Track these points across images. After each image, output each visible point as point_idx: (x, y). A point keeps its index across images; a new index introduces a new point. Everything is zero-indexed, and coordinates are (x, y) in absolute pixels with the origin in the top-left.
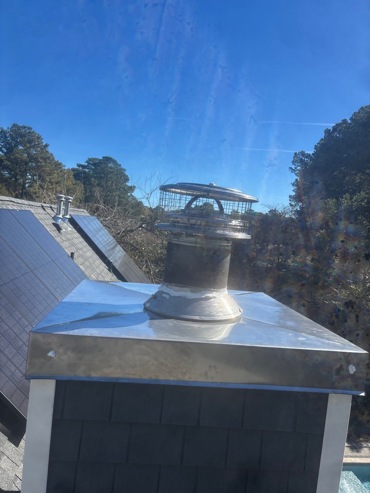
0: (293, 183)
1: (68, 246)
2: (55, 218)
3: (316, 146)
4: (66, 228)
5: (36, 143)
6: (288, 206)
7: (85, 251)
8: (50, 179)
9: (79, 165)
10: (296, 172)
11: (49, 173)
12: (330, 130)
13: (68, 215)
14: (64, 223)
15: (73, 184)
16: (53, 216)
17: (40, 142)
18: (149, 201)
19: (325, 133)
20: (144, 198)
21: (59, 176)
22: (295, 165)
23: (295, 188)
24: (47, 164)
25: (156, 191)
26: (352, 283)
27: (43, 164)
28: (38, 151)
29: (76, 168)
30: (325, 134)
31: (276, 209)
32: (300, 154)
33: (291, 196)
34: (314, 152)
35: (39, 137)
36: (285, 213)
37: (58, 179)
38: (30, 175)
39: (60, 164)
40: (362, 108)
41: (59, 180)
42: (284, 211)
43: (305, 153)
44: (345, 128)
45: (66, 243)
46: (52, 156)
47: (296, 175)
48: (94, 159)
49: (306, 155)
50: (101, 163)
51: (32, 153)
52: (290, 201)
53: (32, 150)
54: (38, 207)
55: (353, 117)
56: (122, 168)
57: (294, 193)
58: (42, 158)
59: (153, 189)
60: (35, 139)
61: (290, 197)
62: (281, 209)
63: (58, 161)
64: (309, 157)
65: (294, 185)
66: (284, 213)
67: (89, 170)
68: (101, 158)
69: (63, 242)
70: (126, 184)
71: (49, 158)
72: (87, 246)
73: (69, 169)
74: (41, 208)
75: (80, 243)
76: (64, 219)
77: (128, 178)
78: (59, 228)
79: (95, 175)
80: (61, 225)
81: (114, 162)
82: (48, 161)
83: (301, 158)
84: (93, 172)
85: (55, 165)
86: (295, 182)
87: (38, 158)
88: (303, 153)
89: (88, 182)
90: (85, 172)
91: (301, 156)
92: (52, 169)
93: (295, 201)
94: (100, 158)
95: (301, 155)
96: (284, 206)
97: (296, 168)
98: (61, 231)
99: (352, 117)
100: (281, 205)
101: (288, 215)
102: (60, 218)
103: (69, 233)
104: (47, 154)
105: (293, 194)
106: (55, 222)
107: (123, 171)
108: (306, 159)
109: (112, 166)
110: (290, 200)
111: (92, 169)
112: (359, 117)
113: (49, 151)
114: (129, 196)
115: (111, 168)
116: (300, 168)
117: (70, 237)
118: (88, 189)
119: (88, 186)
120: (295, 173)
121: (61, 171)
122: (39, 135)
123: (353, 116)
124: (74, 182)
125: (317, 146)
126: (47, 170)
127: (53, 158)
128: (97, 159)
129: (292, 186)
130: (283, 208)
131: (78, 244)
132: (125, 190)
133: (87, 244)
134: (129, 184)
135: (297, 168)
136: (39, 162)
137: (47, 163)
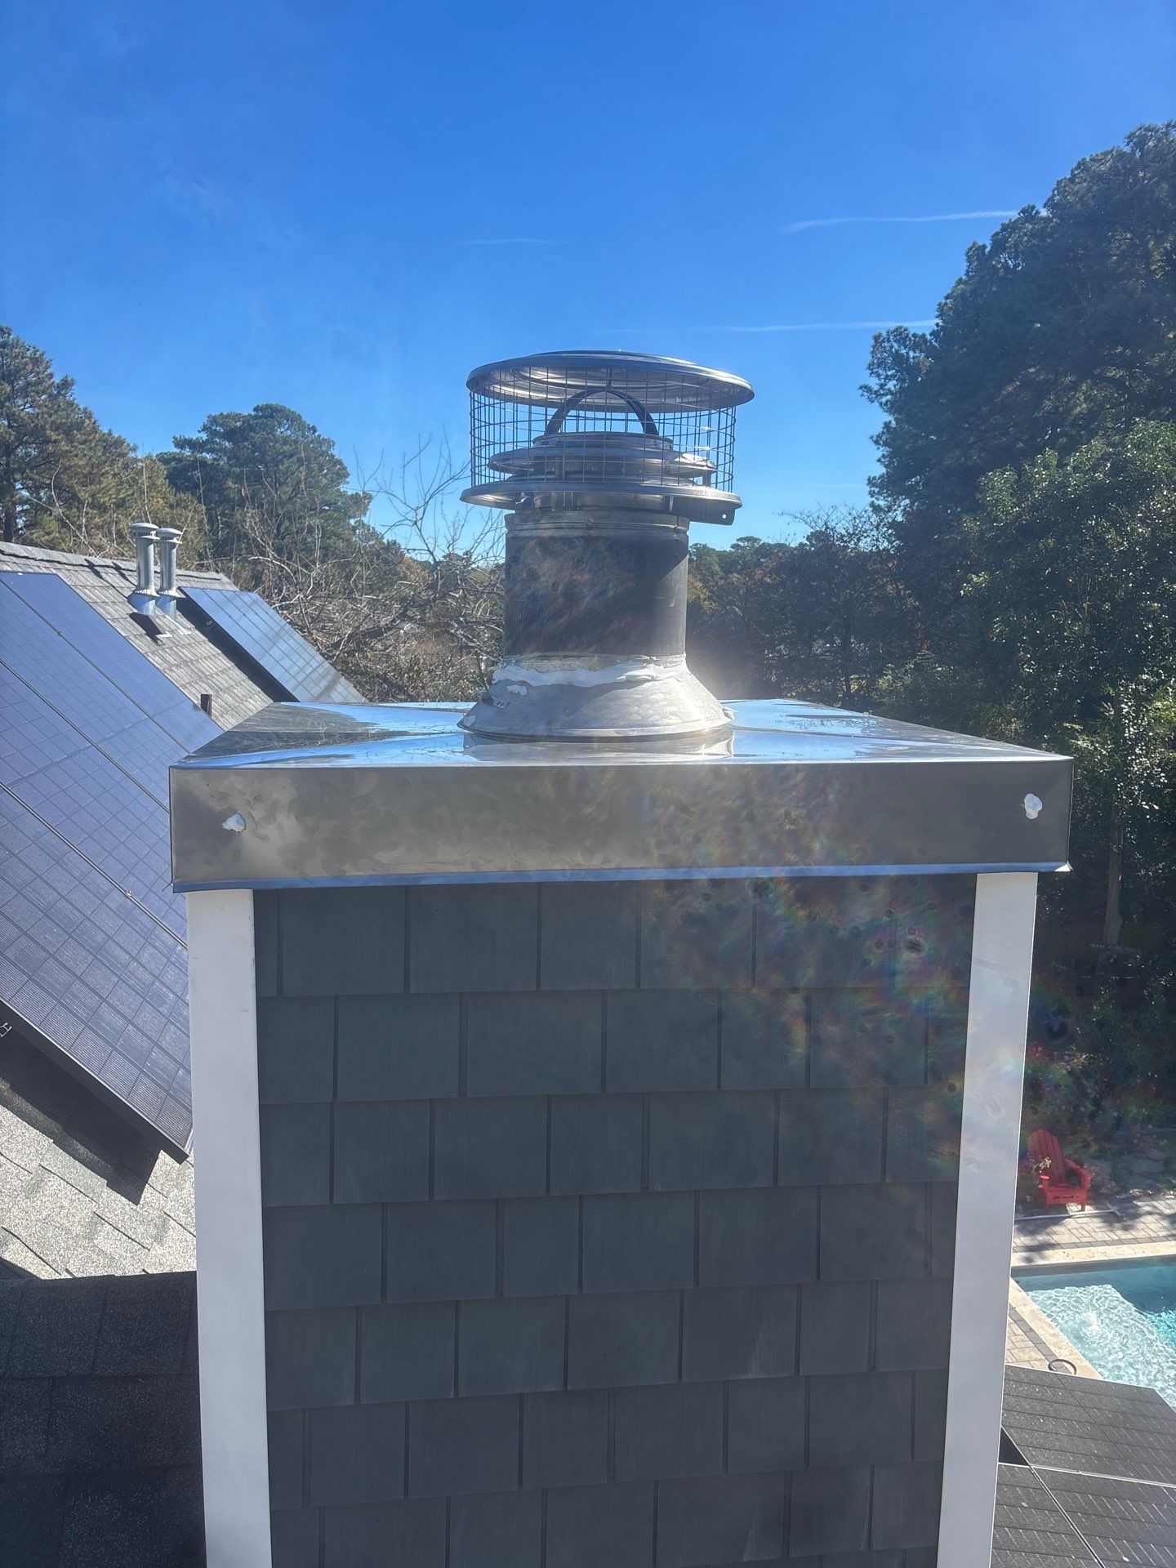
0: (878, 436)
1: (187, 681)
2: (135, 599)
3: (941, 308)
4: (173, 627)
5: (32, 378)
6: (866, 511)
7: (240, 695)
8: (93, 496)
9: (181, 443)
10: (884, 400)
11: (85, 476)
12: (984, 247)
13: (175, 588)
14: (163, 614)
15: (168, 505)
16: (128, 593)
17: (44, 372)
18: (420, 531)
19: (969, 260)
20: (404, 523)
21: (122, 483)
22: (879, 376)
23: (882, 451)
24: (76, 447)
25: (439, 497)
26: (1081, 733)
27: (64, 446)
28: (39, 406)
29: (173, 453)
30: (968, 264)
31: (829, 523)
32: (891, 337)
33: (874, 478)
34: (937, 325)
35: (37, 358)
36: (856, 535)
37: (119, 491)
38: (27, 488)
39: (119, 443)
40: (1081, 165)
41: (122, 496)
42: (855, 527)
43: (907, 334)
44: (1032, 235)
45: (179, 672)
46: (90, 418)
47: (885, 407)
48: (228, 416)
49: (913, 338)
50: (252, 428)
51: (22, 415)
52: (872, 496)
53: (20, 402)
54: (76, 568)
55: (1054, 195)
56: (319, 436)
57: (883, 470)
58: (57, 428)
59: (431, 492)
60: (26, 364)
61: (871, 482)
62: (843, 522)
63: (110, 434)
64: (920, 345)
65: (881, 443)
66: (853, 534)
67: (215, 457)
68: (247, 410)
69: (171, 670)
70: (338, 490)
71: (79, 426)
72: (244, 681)
73: (149, 457)
74: (88, 570)
75: (222, 672)
76: (161, 601)
77: (345, 468)
78: (151, 629)
79: (234, 469)
80: (157, 620)
81: (294, 419)
82: (78, 436)
83: (897, 351)
84: (229, 459)
85: (105, 447)
86: (883, 433)
87: (43, 428)
88: (900, 334)
89: (215, 493)
90: (203, 463)
91: (895, 345)
92: (93, 460)
93: (888, 497)
94: (246, 414)
95: (895, 341)
96: (854, 512)
97: (882, 386)
98: (158, 636)
99: (1051, 199)
100: (845, 511)
101: (869, 539)
102: (153, 598)
103: (183, 643)
104: (72, 411)
105: (880, 470)
106: (135, 611)
107: (324, 449)
108: (911, 354)
109: (289, 432)
110: (872, 494)
111: (224, 451)
112: (1074, 195)
113: (76, 402)
114: (354, 529)
115: (285, 441)
116: (895, 386)
117: (189, 655)
118: (219, 518)
119: (219, 507)
120: (881, 404)
121: (126, 467)
122: (38, 351)
123: (1056, 192)
124: (172, 499)
125: (946, 304)
126: (80, 467)
127: (94, 423)
128: (237, 417)
129: (874, 445)
130: (850, 518)
131: (217, 675)
132: (338, 510)
133: (244, 677)
134: (350, 487)
135: (886, 387)
136: (47, 441)
137: (75, 444)
